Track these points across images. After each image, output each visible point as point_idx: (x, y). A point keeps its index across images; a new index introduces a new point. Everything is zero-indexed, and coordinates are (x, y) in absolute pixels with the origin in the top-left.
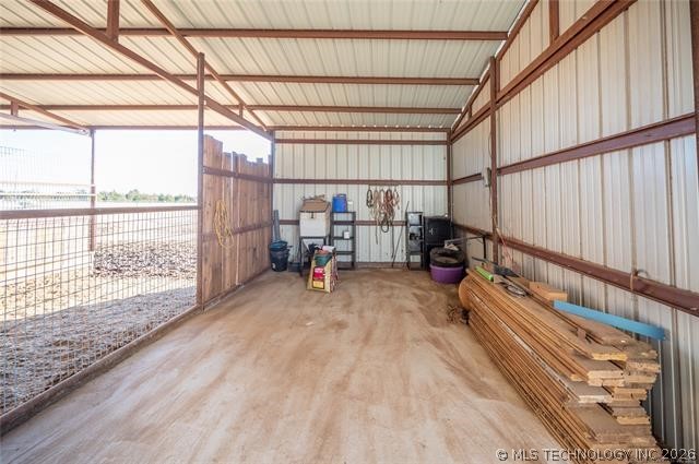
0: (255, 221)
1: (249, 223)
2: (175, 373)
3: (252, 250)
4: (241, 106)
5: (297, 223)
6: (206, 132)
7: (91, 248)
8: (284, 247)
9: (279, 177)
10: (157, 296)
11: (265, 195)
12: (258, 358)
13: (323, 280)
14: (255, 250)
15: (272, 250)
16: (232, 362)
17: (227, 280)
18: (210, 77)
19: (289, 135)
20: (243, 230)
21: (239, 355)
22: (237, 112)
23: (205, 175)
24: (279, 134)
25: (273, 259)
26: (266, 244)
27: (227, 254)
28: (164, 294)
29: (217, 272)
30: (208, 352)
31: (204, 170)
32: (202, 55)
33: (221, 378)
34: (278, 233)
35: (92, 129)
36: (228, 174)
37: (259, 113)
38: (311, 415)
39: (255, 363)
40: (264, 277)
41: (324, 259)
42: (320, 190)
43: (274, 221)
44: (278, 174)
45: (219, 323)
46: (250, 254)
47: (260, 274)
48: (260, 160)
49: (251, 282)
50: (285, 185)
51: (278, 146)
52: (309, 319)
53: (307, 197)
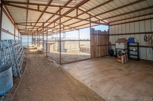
0: (104, 44)
1: (102, 44)
2: (85, 65)
3: (103, 50)
4: (99, 20)
5: (115, 45)
6: (91, 27)
7: (79, 47)
8: (112, 51)
9: (111, 34)
10: (86, 55)
11: (107, 38)
12: (98, 68)
13: (121, 60)
14: (104, 50)
15: (109, 51)
16: (93, 67)
17: (97, 55)
18: (92, 17)
19: (113, 23)
20: (100, 46)
21: (95, 66)
22: (98, 22)
23: (91, 35)
24: (110, 24)
25: (109, 53)
26: (108, 49)
27: (97, 50)
28: (87, 55)
29: (94, 53)
30: (90, 64)
31: (91, 34)
32: (90, 14)
33: (90, 68)
34: (111, 47)
35: (79, 29)
36: (96, 34)
37: (104, 20)
38: (102, 78)
39: (97, 68)
40: (107, 57)
41: (122, 54)
42: (124, 37)
43: (109, 44)
44: (110, 33)
45: (94, 61)
46: (103, 51)
47: (106, 56)
48: (105, 31)
49: (103, 57)
50: (113, 36)
51: (111, 27)
52: (113, 66)
53: (119, 38)
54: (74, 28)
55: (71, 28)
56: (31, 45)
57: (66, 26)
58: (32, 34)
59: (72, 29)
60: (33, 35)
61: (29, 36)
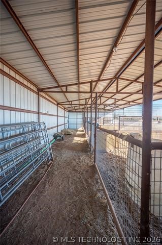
54: (133, 101)
55: (129, 102)
56: (81, 128)
57: (119, 100)
58: (82, 110)
59: (131, 103)
60: (83, 112)
61: (78, 113)
